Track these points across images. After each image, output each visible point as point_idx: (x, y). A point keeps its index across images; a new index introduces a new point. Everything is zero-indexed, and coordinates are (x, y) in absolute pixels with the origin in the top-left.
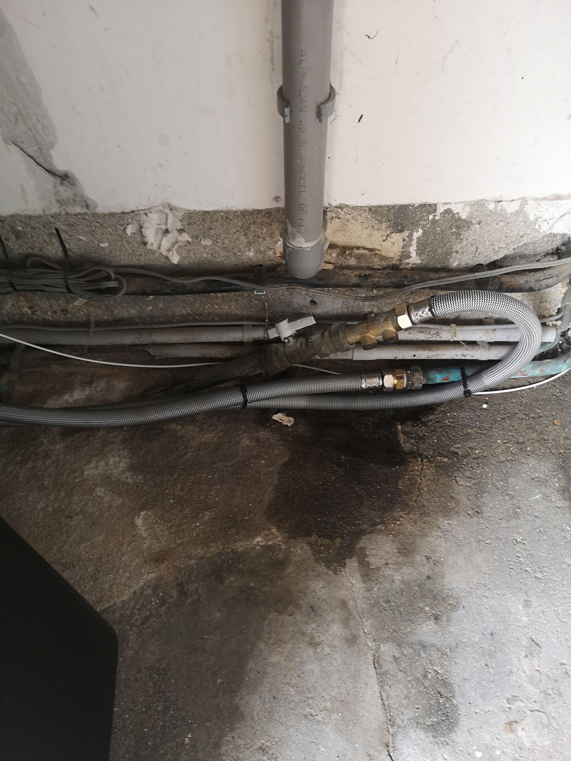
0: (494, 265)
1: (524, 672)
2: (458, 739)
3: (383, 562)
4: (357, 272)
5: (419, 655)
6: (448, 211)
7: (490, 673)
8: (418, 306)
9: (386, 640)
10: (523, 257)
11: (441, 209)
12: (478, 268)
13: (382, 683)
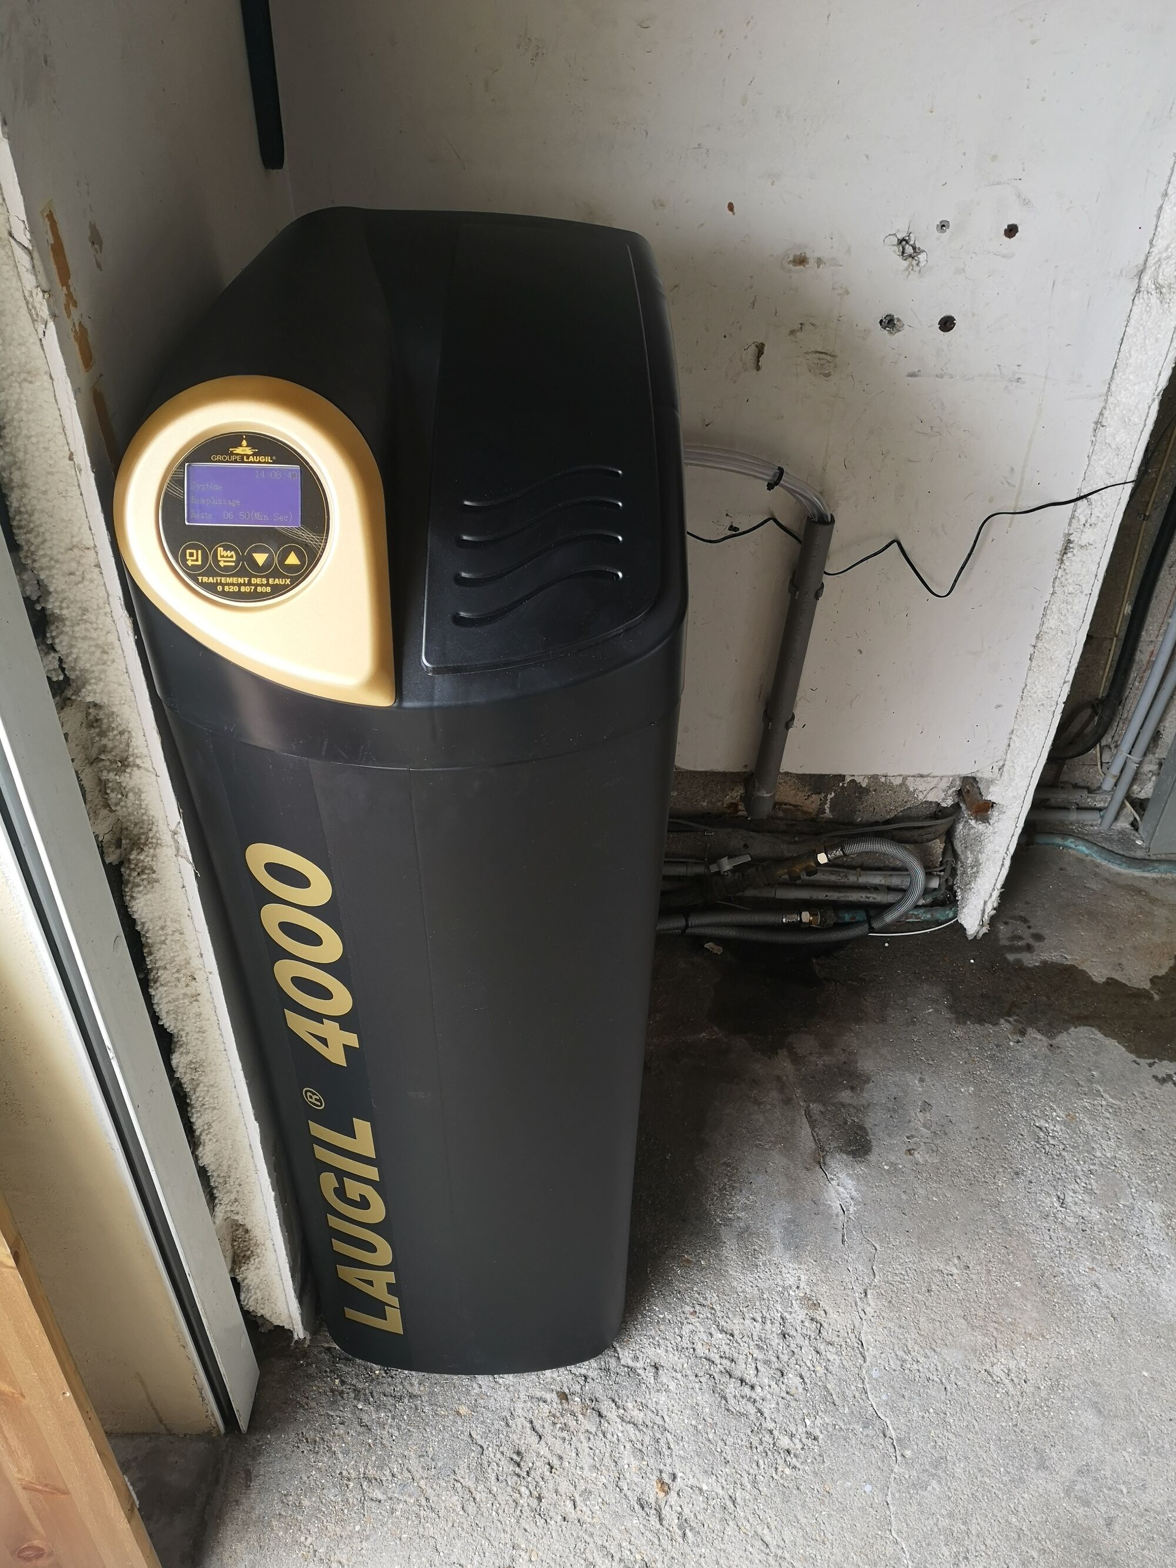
0: (887, 822)
1: (919, 1120)
2: (871, 1159)
3: (808, 1052)
4: (785, 822)
5: (840, 1111)
6: (853, 781)
7: (893, 1122)
8: (834, 847)
9: (814, 1102)
10: (910, 819)
11: (848, 779)
12: (877, 823)
13: (813, 1128)
